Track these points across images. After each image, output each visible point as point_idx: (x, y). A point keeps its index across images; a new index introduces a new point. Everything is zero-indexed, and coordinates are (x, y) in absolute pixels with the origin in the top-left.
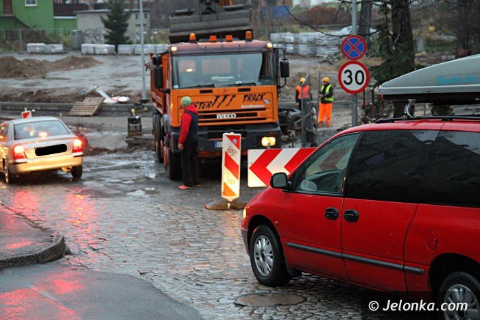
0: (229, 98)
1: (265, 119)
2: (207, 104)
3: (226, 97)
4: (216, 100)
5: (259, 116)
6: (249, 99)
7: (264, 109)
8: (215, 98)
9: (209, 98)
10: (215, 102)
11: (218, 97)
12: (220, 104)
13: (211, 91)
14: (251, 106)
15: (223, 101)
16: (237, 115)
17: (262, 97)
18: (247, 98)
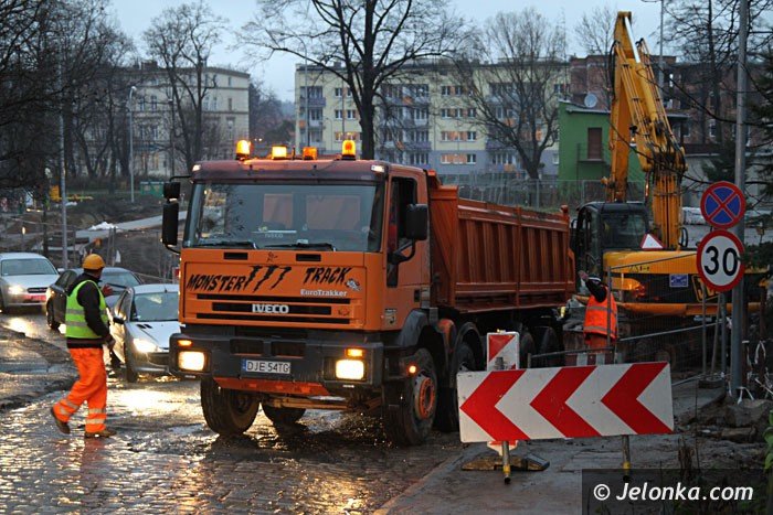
0: (277, 272)
1: (346, 321)
2: (235, 281)
3: (272, 268)
4: (253, 275)
5: (334, 315)
6: (317, 276)
7: (346, 301)
8: (252, 269)
9: (239, 269)
10: (250, 280)
11: (257, 268)
12: (260, 283)
13: (244, 256)
14: (319, 293)
15: (266, 277)
16: (292, 309)
17: (342, 275)
18: (312, 275)
